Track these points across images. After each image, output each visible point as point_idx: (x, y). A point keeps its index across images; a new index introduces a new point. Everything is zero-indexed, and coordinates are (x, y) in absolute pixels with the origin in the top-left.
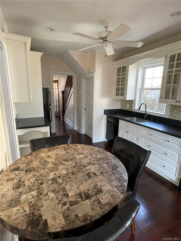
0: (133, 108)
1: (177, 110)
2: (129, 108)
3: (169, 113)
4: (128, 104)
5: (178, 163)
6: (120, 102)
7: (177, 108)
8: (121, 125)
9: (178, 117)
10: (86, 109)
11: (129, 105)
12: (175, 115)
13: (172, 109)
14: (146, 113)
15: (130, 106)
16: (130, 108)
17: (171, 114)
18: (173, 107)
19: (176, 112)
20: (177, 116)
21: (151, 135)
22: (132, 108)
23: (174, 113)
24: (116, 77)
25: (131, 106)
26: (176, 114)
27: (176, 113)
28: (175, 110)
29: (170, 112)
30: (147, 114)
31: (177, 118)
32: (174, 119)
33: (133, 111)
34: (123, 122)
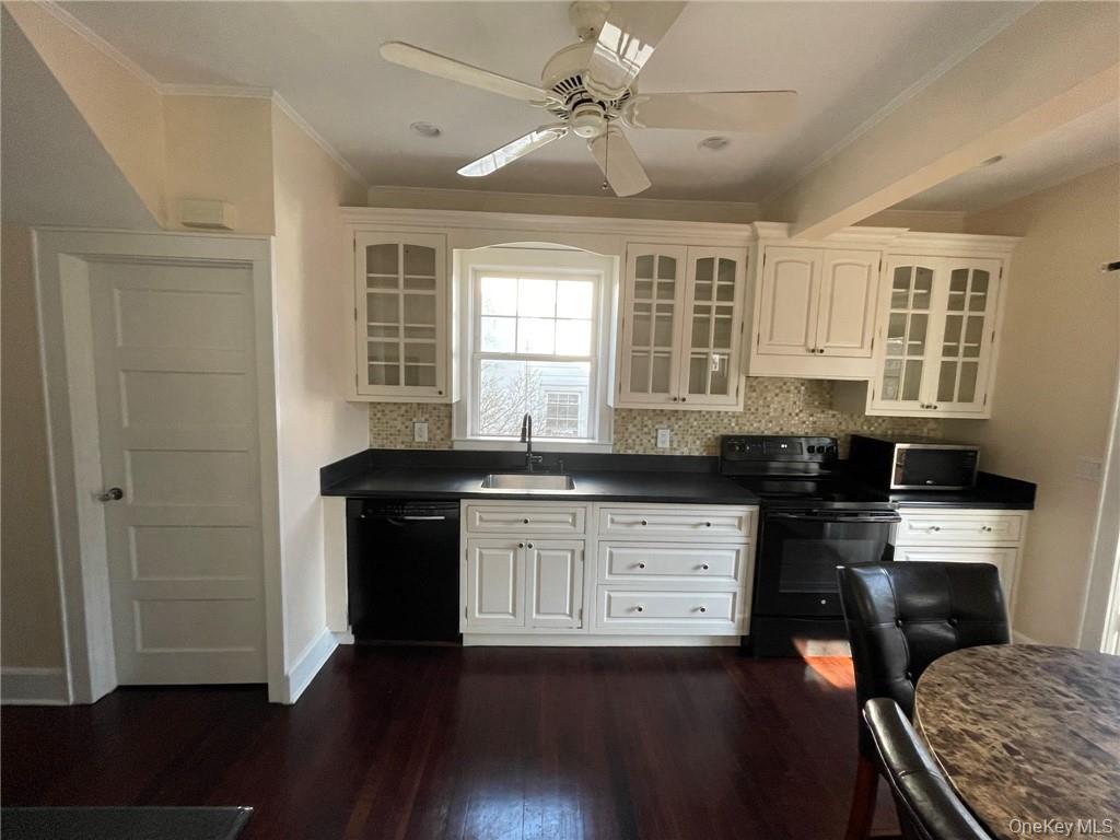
0: (454, 437)
1: (635, 426)
2: (430, 439)
3: (613, 436)
4: (423, 419)
5: (736, 578)
6: (368, 413)
7: (635, 418)
8: (478, 523)
9: (641, 445)
10: (119, 494)
11: (426, 425)
12: (630, 441)
13: (620, 422)
14: (533, 449)
15: (434, 428)
16: (438, 437)
17: (619, 440)
18: (623, 418)
19: (634, 430)
20: (638, 441)
21: (644, 523)
22: (450, 435)
23: (627, 435)
24: (363, 290)
25: (438, 428)
26: (634, 437)
27: (631, 433)
28: (630, 427)
29: (615, 433)
30: (535, 454)
31: (637, 448)
32: (630, 452)
33: (458, 447)
34: (481, 509)
